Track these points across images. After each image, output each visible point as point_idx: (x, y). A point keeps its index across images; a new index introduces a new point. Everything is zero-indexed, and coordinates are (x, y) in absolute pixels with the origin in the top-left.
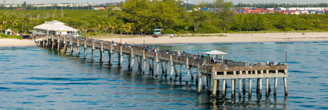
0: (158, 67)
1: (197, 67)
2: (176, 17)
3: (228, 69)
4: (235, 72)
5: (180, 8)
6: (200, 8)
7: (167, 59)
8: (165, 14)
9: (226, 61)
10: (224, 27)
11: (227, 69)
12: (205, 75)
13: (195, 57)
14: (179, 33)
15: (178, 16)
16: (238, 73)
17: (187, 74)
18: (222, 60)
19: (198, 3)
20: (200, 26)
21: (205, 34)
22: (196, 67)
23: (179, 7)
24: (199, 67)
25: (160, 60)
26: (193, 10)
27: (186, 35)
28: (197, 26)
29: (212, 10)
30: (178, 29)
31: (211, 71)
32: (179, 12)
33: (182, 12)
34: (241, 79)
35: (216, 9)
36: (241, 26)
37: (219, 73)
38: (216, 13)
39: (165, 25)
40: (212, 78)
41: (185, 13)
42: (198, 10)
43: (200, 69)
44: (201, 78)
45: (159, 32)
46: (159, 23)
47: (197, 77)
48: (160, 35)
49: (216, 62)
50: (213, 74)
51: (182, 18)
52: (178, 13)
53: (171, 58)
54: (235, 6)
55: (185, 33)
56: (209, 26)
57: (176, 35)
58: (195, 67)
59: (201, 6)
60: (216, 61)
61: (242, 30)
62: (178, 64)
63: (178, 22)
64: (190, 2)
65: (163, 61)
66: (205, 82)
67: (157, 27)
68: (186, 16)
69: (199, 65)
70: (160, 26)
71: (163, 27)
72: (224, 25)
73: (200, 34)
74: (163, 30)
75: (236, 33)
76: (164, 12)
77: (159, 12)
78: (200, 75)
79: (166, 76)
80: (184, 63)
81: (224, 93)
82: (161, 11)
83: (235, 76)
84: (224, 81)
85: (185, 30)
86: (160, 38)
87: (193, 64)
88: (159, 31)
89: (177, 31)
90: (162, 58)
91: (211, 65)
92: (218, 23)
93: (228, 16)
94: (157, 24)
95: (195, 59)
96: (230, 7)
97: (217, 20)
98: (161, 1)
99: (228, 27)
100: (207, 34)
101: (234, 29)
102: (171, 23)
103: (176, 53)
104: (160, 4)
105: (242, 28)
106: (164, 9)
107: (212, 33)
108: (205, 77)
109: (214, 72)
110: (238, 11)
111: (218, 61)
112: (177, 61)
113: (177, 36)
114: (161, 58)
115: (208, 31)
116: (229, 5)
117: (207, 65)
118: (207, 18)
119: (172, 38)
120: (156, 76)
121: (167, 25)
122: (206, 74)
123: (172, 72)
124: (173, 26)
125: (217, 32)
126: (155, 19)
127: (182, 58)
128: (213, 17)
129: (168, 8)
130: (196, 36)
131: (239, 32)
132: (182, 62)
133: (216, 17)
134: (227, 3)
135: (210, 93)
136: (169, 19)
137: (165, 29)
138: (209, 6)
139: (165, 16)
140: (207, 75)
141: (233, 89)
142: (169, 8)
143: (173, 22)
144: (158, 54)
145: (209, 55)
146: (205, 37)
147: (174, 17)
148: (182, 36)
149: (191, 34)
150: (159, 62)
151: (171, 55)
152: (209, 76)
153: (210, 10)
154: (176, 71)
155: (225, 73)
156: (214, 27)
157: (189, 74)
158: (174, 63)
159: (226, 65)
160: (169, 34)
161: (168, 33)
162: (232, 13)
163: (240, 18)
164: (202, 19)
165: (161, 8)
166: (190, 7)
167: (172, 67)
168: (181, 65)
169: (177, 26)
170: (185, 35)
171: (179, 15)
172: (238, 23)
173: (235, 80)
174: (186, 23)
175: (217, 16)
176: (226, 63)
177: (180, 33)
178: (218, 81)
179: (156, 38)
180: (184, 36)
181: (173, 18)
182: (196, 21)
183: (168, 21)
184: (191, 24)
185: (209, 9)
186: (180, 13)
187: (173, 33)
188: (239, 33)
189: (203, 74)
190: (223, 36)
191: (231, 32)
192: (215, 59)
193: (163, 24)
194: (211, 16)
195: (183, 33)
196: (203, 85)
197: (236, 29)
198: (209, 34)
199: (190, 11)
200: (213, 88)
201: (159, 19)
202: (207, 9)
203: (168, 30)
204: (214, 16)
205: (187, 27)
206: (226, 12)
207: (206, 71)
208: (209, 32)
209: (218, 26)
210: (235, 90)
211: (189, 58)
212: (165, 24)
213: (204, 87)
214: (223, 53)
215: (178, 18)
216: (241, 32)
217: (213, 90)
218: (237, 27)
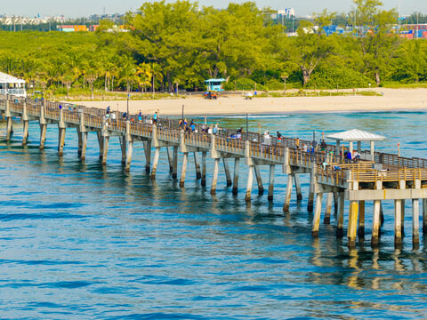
0: (216, 171)
1: (310, 169)
2: (259, 48)
3: (385, 174)
4: (403, 184)
5: (270, 28)
6: (316, 28)
7: (237, 151)
8: (233, 41)
9: (381, 157)
10: (377, 71)
11: (383, 174)
12: (330, 189)
13: (305, 147)
14: (267, 89)
15: (264, 45)
16: (409, 185)
17: (286, 187)
18: (372, 153)
19: (314, 14)
20: (318, 70)
21: (329, 91)
22: (307, 170)
23: (266, 25)
24: (314, 171)
25: (222, 153)
26: (301, 32)
27: (283, 94)
28: (311, 71)
29: (347, 32)
30: (264, 78)
31: (343, 181)
32: (267, 36)
33: (273, 37)
34: (417, 199)
35: (357, 28)
36: (418, 69)
37: (363, 186)
38: (355, 40)
39: (233, 69)
40: (346, 196)
41: (281, 39)
42: (312, 32)
43: (317, 175)
44: (321, 197)
45: (219, 87)
46: (218, 64)
47: (311, 195)
48: (222, 94)
49: (357, 159)
50: (350, 188)
51: (275, 51)
52: (264, 39)
53: (248, 148)
54: (404, 21)
55: (282, 88)
56: (339, 71)
57: (259, 93)
58: (305, 170)
59: (320, 22)
60: (358, 156)
61: (420, 80)
62: (265, 162)
63: (264, 61)
64: (292, 12)
65: (229, 155)
66: (330, 207)
67: (213, 74)
68: (283, 45)
69: (315, 166)
70: (221, 70)
71: (228, 74)
72: (377, 68)
73: (318, 91)
74: (227, 80)
75: (405, 87)
76: (231, 37)
77: (219, 36)
78: (317, 189)
79: (235, 192)
80: (278, 161)
81: (377, 234)
82: (222, 35)
83: (402, 193)
84: (377, 206)
85: (282, 81)
86: (220, 99)
87: (300, 163)
88: (218, 83)
89: (262, 83)
90: (227, 149)
91: (344, 165)
92: (362, 63)
93: (387, 46)
94: (214, 67)
95: (306, 150)
96: (392, 22)
97: (360, 56)
98: (223, 11)
99: (385, 73)
100: (334, 91)
101: (401, 77)
102: (247, 64)
103: (261, 137)
104: (221, 17)
105: (419, 74)
106: (231, 30)
107: (348, 87)
108: (331, 195)
109: (352, 183)
110: (411, 32)
111: (362, 156)
112: (261, 156)
113: (262, 96)
114: (223, 148)
115: (338, 82)
116: (389, 17)
117: (336, 165)
118: (335, 51)
119: (249, 100)
120: (213, 192)
121: (237, 69)
122: (332, 189)
123: (249, 183)
124: (251, 72)
125: (359, 86)
126: (209, 54)
127: (274, 149)
128: (349, 49)
129: (239, 27)
130: (309, 95)
131: (414, 85)
132: (273, 158)
133: (355, 49)
134: (384, 12)
135: (341, 233)
136: (242, 54)
137: (232, 79)
138: (340, 21)
139: (233, 48)
140: (335, 190)
141: (398, 223)
142: (243, 26)
143: (253, 61)
144: (217, 140)
145: (338, 141)
146: (330, 97)
147: (255, 49)
148: (275, 96)
149: (297, 91)
150: (218, 159)
151: (248, 142)
152: (340, 191)
153: (341, 31)
154: (259, 180)
155: (379, 185)
156: (350, 72)
157: (290, 187)
158: (256, 161)
159: (381, 165)
160: (243, 91)
161: (241, 87)
162: (396, 39)
163: (416, 51)
164: (323, 52)
165: (223, 27)
166: (292, 24)
167: (251, 171)
168: (272, 165)
169: (262, 72)
170: (280, 92)
171: (266, 43)
172: (410, 62)
173: (403, 202)
174: (282, 63)
175: (360, 46)
176: (381, 162)
177: (270, 89)
178: (362, 204)
179: (213, 101)
180: (280, 96)
181: (252, 51)
182: (307, 57)
183: (240, 59)
184: (296, 67)
185: (338, 28)
186: (268, 40)
187: (252, 87)
188: (413, 87)
189: (324, 186)
190: (374, 94)
191: (393, 85)
192: (354, 151)
193: (229, 66)
194: (345, 46)
195: (276, 88)
196: (326, 214)
197: (406, 76)
198: (340, 91)
199: (293, 34)
200: (349, 221)
201: (219, 56)
202: (334, 29)
203: (241, 80)
204: (351, 45)
205: (285, 73)
206: (381, 34)
207: (333, 179)
208: (340, 85)
209: (362, 71)
210: (402, 228)
211: (290, 148)
212: (233, 65)
213: (327, 220)
214: (373, 136)
215: (263, 51)
216: (417, 83)
217: (350, 226)
218: (408, 72)
